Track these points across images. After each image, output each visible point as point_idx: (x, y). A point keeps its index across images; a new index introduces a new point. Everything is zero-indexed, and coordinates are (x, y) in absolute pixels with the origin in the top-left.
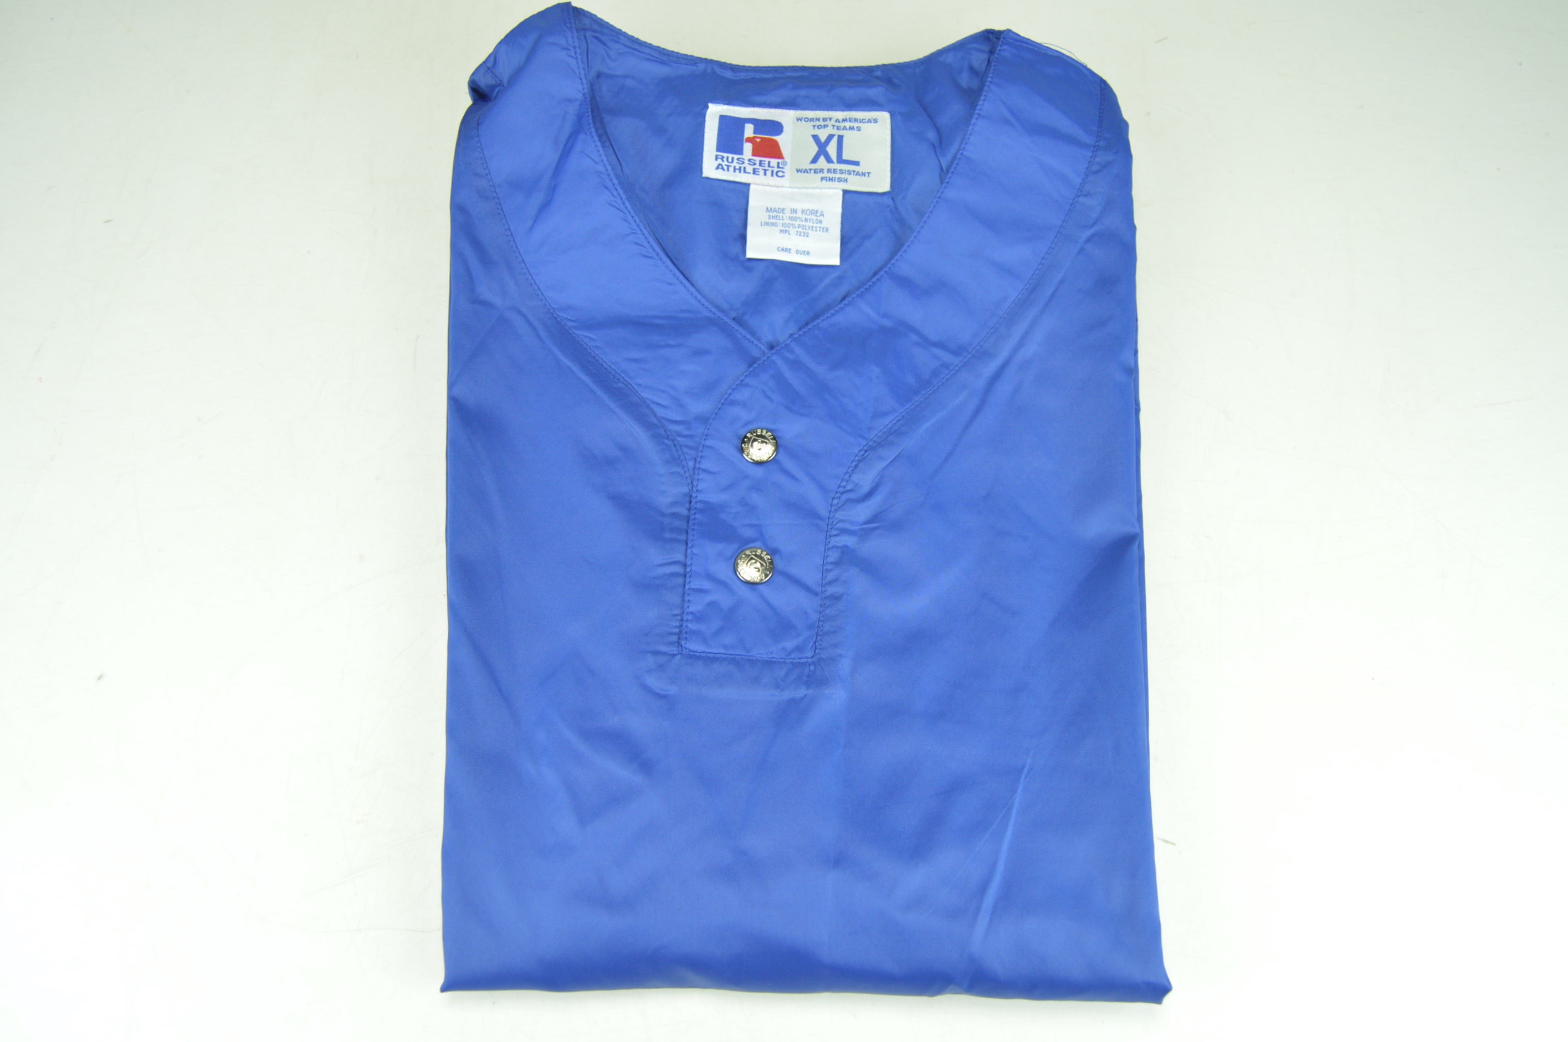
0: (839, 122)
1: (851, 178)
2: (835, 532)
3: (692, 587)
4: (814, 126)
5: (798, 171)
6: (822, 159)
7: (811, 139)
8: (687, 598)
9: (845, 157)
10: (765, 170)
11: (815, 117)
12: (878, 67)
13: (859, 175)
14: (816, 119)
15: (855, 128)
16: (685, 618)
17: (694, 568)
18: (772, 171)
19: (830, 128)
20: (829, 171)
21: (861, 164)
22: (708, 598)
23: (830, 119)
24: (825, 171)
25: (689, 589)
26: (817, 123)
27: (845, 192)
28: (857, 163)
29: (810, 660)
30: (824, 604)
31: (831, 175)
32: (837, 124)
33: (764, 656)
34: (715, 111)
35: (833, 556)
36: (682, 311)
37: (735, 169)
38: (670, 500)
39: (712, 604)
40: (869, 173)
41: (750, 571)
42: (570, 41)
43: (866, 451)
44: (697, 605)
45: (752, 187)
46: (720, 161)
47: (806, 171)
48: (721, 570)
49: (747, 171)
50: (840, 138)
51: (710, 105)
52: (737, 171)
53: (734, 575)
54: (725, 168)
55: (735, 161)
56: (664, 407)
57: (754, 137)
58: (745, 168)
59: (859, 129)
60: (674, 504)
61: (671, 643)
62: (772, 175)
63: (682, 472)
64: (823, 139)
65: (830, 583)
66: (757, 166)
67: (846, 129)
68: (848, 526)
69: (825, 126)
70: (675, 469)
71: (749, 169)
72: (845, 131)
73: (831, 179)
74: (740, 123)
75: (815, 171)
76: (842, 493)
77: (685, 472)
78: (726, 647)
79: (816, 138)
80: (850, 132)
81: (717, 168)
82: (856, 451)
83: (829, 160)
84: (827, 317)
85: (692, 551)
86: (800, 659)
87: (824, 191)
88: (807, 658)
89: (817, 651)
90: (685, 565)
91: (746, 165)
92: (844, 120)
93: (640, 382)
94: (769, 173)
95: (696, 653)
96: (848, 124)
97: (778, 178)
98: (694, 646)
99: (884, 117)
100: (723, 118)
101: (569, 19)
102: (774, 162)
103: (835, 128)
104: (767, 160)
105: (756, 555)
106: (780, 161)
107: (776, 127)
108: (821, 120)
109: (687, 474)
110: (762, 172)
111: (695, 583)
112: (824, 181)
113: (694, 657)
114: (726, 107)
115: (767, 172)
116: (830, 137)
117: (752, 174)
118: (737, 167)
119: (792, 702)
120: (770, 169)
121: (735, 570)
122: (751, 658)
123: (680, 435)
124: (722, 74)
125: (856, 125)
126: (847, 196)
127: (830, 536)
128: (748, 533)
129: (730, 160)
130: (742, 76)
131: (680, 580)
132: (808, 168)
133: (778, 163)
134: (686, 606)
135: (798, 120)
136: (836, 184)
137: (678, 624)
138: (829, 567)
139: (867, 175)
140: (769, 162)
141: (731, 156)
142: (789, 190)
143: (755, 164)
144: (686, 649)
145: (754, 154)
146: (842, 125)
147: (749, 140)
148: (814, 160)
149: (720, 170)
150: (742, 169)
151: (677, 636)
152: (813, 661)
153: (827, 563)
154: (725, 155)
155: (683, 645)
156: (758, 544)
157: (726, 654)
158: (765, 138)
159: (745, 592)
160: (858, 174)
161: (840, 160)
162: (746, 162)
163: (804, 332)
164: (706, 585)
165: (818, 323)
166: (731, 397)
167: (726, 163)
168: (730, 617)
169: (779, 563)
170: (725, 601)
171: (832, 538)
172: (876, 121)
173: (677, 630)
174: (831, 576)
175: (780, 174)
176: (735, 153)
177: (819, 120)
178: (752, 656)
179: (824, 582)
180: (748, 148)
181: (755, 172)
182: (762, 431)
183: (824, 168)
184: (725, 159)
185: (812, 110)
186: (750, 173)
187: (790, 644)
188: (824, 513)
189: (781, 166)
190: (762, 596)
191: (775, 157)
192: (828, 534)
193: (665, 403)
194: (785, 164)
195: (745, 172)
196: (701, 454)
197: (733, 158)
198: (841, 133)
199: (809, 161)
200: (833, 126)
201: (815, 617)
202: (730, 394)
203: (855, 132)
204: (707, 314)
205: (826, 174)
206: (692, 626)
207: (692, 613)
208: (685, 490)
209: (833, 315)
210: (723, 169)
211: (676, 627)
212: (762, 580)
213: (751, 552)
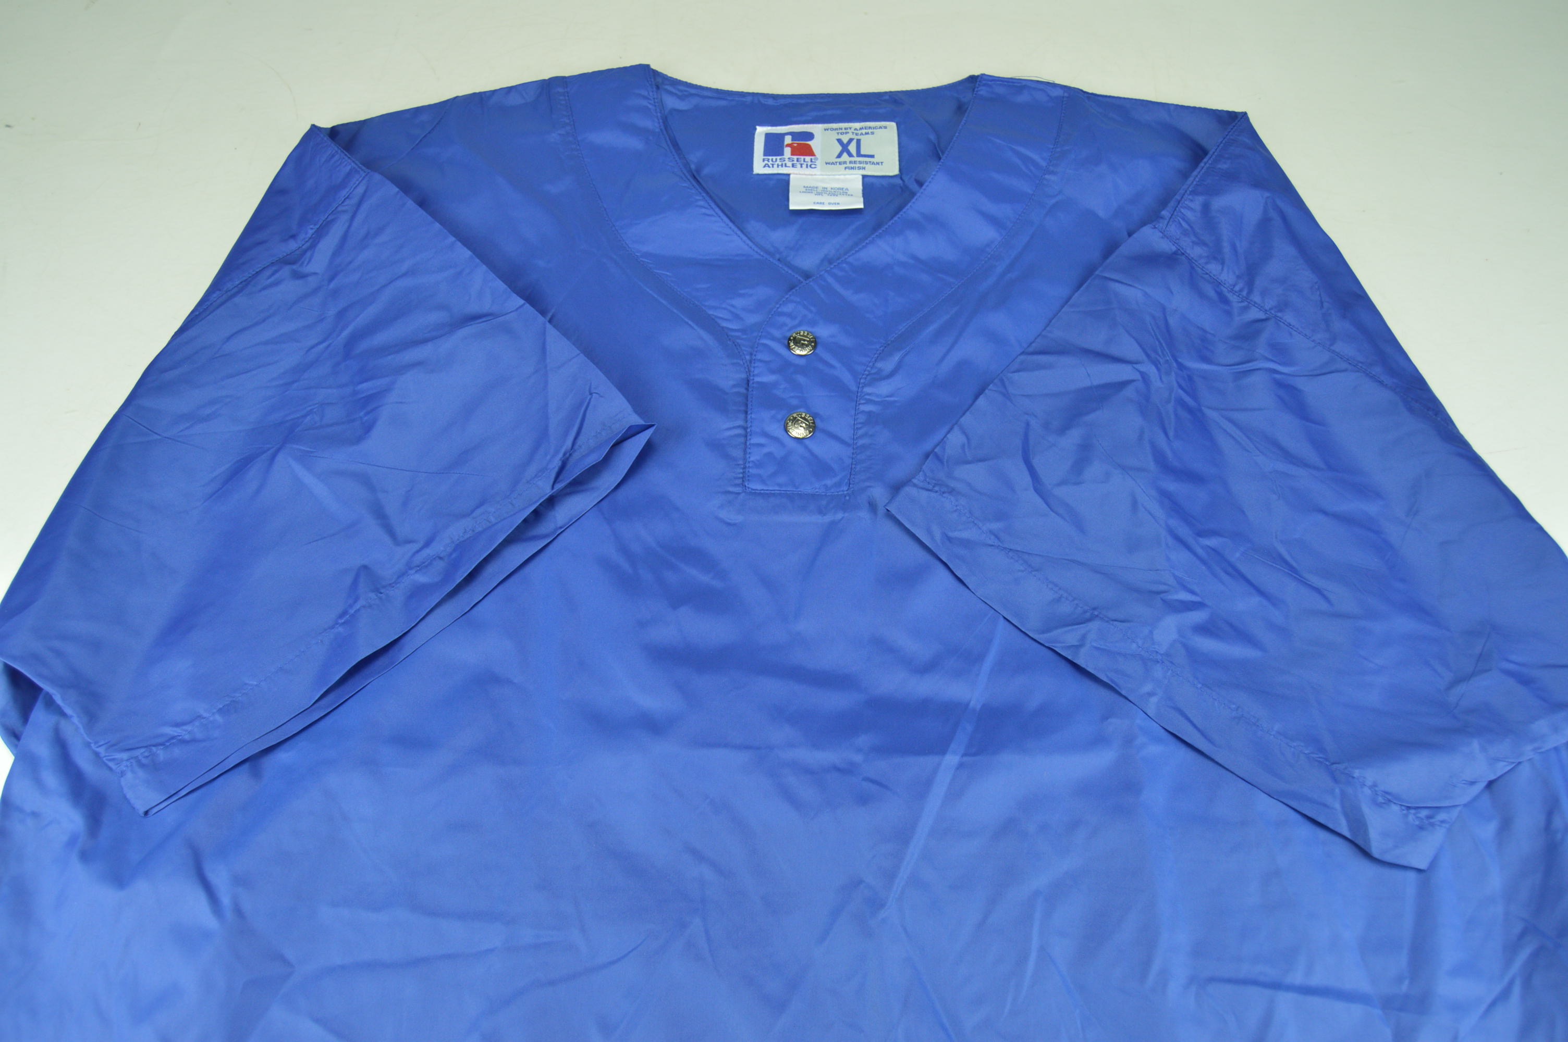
0: (857, 130)
1: (868, 166)
2: (862, 402)
3: (752, 442)
4: (838, 133)
5: (826, 163)
6: (845, 155)
7: (836, 142)
8: (748, 451)
9: (863, 152)
10: (801, 165)
11: (838, 128)
12: (886, 93)
13: (875, 164)
14: (840, 129)
15: (870, 133)
16: (747, 466)
17: (753, 429)
18: (807, 165)
19: (851, 134)
20: (851, 162)
21: (875, 156)
22: (766, 450)
23: (850, 128)
24: (848, 163)
25: (750, 444)
26: (840, 131)
27: (864, 177)
28: (872, 156)
29: (845, 492)
30: (856, 452)
31: (852, 165)
32: (856, 132)
33: (809, 491)
34: (761, 131)
35: (862, 418)
36: (737, 255)
37: (778, 166)
38: (731, 383)
39: (769, 455)
40: (882, 163)
41: (798, 432)
42: (651, 94)
43: (885, 347)
44: (755, 456)
45: (791, 176)
46: (766, 162)
47: (833, 163)
48: (775, 429)
49: (787, 165)
50: (859, 142)
51: (758, 127)
52: (780, 167)
53: (785, 434)
54: (771, 166)
55: (778, 160)
56: (726, 320)
57: (792, 143)
58: (786, 164)
59: (873, 133)
60: (734, 386)
61: (736, 485)
62: (807, 167)
63: (741, 362)
64: (845, 141)
65: (861, 437)
66: (795, 162)
67: (863, 135)
68: (873, 398)
69: (846, 133)
70: (735, 361)
71: (789, 164)
72: (862, 136)
73: (852, 168)
74: (781, 136)
75: (840, 163)
76: (867, 375)
77: (744, 363)
78: (779, 485)
79: (839, 141)
80: (866, 136)
81: (765, 167)
82: (878, 347)
83: (850, 155)
84: (853, 254)
85: (751, 417)
86: (838, 492)
87: (847, 176)
88: (843, 491)
89: (851, 486)
90: (745, 429)
91: (787, 161)
92: (861, 129)
93: (707, 304)
94: (804, 166)
95: (757, 491)
96: (864, 131)
97: (811, 169)
98: (756, 486)
99: (892, 126)
100: (768, 136)
101: (650, 78)
102: (808, 158)
103: (854, 134)
104: (802, 158)
105: (801, 417)
106: (813, 157)
107: (810, 136)
108: (843, 129)
109: (746, 365)
110: (799, 166)
111: (755, 440)
112: (847, 170)
113: (755, 494)
114: (769, 128)
115: (803, 165)
116: (851, 140)
117: (791, 168)
118: (780, 163)
119: (833, 524)
120: (805, 163)
121: (786, 431)
122: (800, 493)
123: (738, 337)
124: (766, 103)
125: (870, 131)
126: (866, 179)
127: (859, 404)
128: (794, 402)
129: (774, 160)
130: (782, 102)
131: (742, 440)
132: (834, 161)
133: (811, 159)
134: (748, 456)
135: (825, 130)
136: (857, 171)
137: (741, 471)
138: (859, 426)
139: (880, 164)
140: (804, 159)
141: (774, 158)
142: (821, 177)
143: (793, 161)
144: (749, 488)
145: (793, 154)
146: (859, 132)
147: (788, 145)
148: (839, 156)
149: (767, 168)
150: (784, 165)
151: (741, 480)
152: (848, 493)
153: (857, 424)
154: (770, 158)
155: (747, 485)
156: (802, 410)
157: (780, 490)
158: (800, 143)
159: (793, 444)
160: (873, 163)
161: (859, 154)
162: (787, 160)
163: (835, 266)
164: (762, 440)
165: (846, 259)
166: (779, 310)
167: (771, 162)
168: (783, 464)
169: (819, 423)
170: (778, 452)
171: (860, 406)
172: (885, 127)
173: (741, 475)
174: (860, 432)
175: (813, 166)
176: (778, 156)
177: (842, 129)
178: (800, 491)
179: (855, 437)
180: (787, 151)
181: (793, 166)
182: (804, 333)
183: (847, 161)
184: (770, 161)
185: (836, 123)
186: (789, 167)
187: (829, 482)
188: (854, 388)
189: (813, 161)
190: (806, 447)
191: (809, 155)
192: (858, 402)
193: (726, 317)
194: (817, 159)
195: (786, 166)
196: (756, 349)
197: (776, 159)
198: (859, 137)
199: (836, 156)
200: (853, 133)
201: (848, 461)
202: (778, 308)
203: (870, 136)
204: (759, 257)
205: (848, 165)
206: (753, 471)
207: (753, 461)
208: (744, 376)
209: (857, 252)
210: (769, 167)
211: (739, 473)
212: (807, 435)
213: (798, 415)
